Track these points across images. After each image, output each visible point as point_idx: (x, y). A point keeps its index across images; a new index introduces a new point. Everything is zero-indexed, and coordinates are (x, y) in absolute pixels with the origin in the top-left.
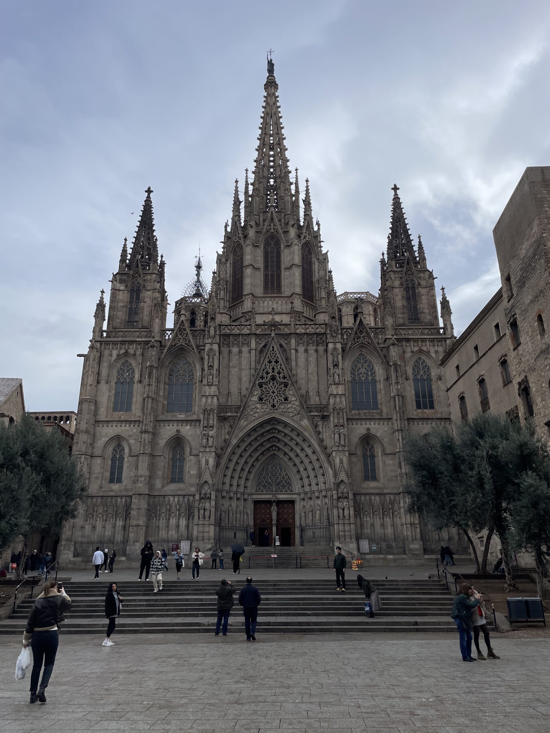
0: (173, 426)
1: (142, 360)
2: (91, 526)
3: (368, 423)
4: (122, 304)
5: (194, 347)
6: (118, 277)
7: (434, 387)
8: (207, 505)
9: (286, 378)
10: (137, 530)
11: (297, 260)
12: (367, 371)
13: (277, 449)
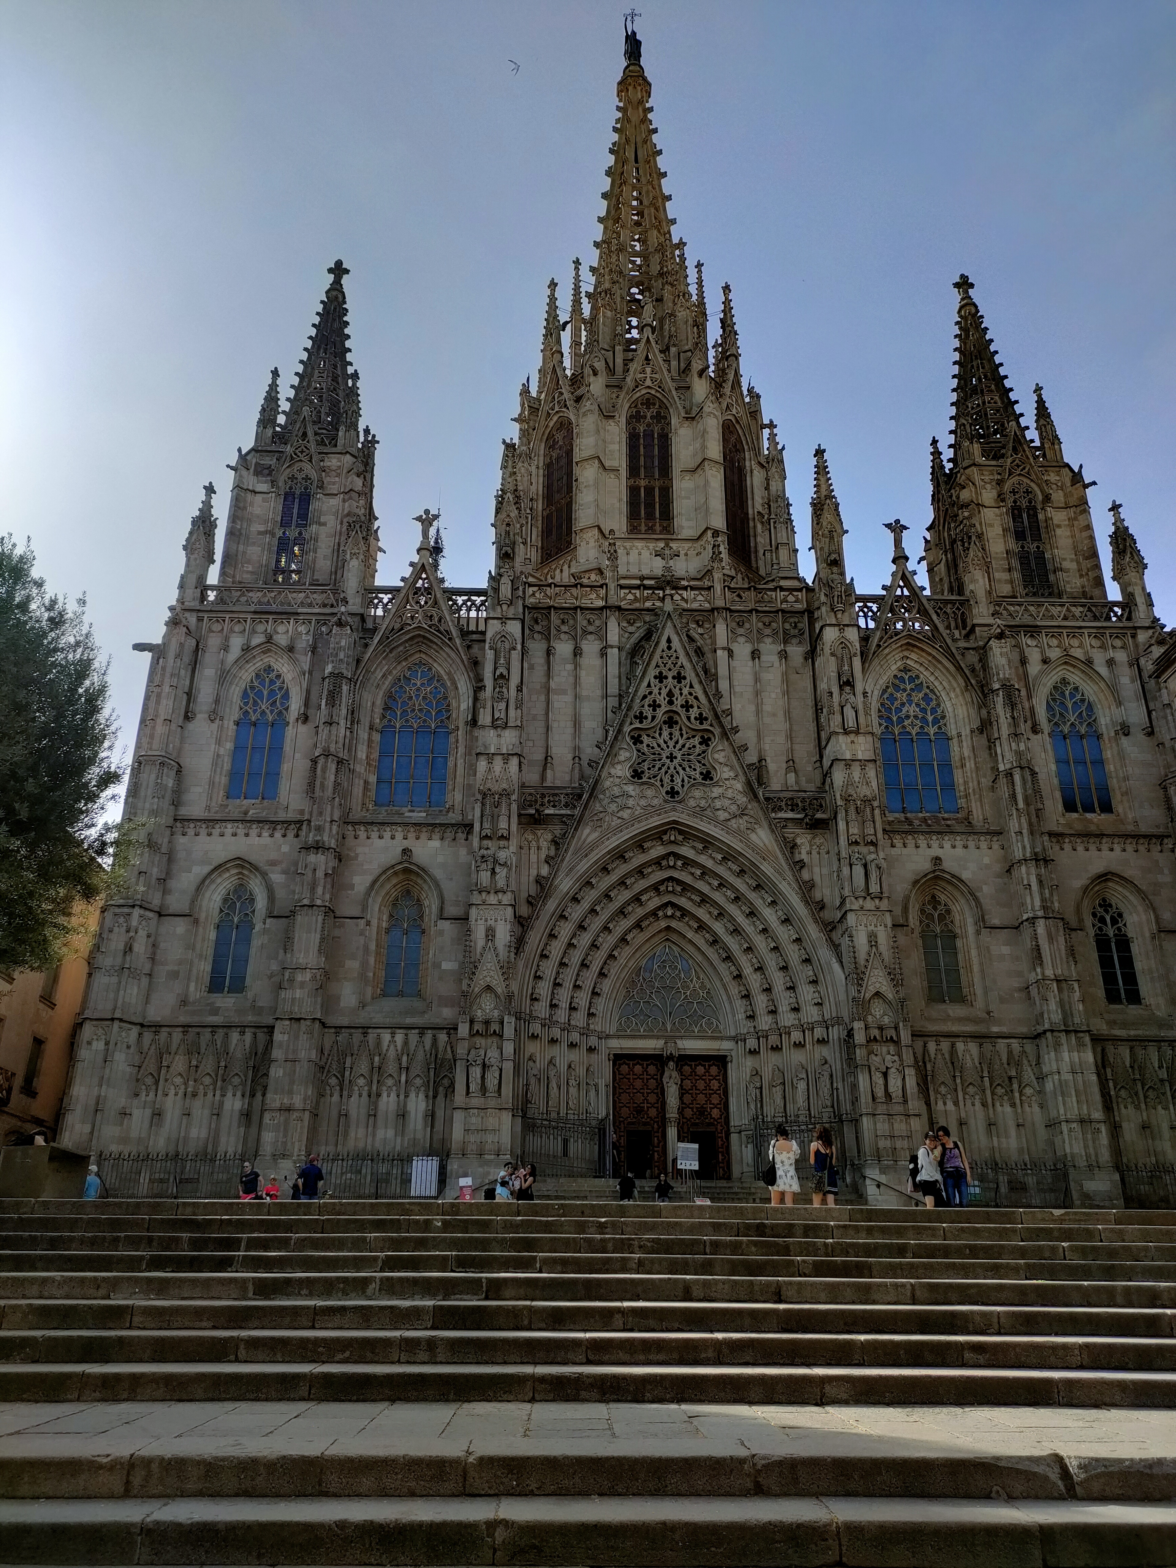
0: (393, 837)
1: (312, 664)
2: (148, 1112)
3: (935, 844)
4: (262, 528)
5: (455, 633)
6: (253, 460)
7: (1108, 754)
8: (489, 1054)
9: (706, 719)
10: (287, 1122)
11: (715, 450)
12: (924, 710)
13: (678, 914)
